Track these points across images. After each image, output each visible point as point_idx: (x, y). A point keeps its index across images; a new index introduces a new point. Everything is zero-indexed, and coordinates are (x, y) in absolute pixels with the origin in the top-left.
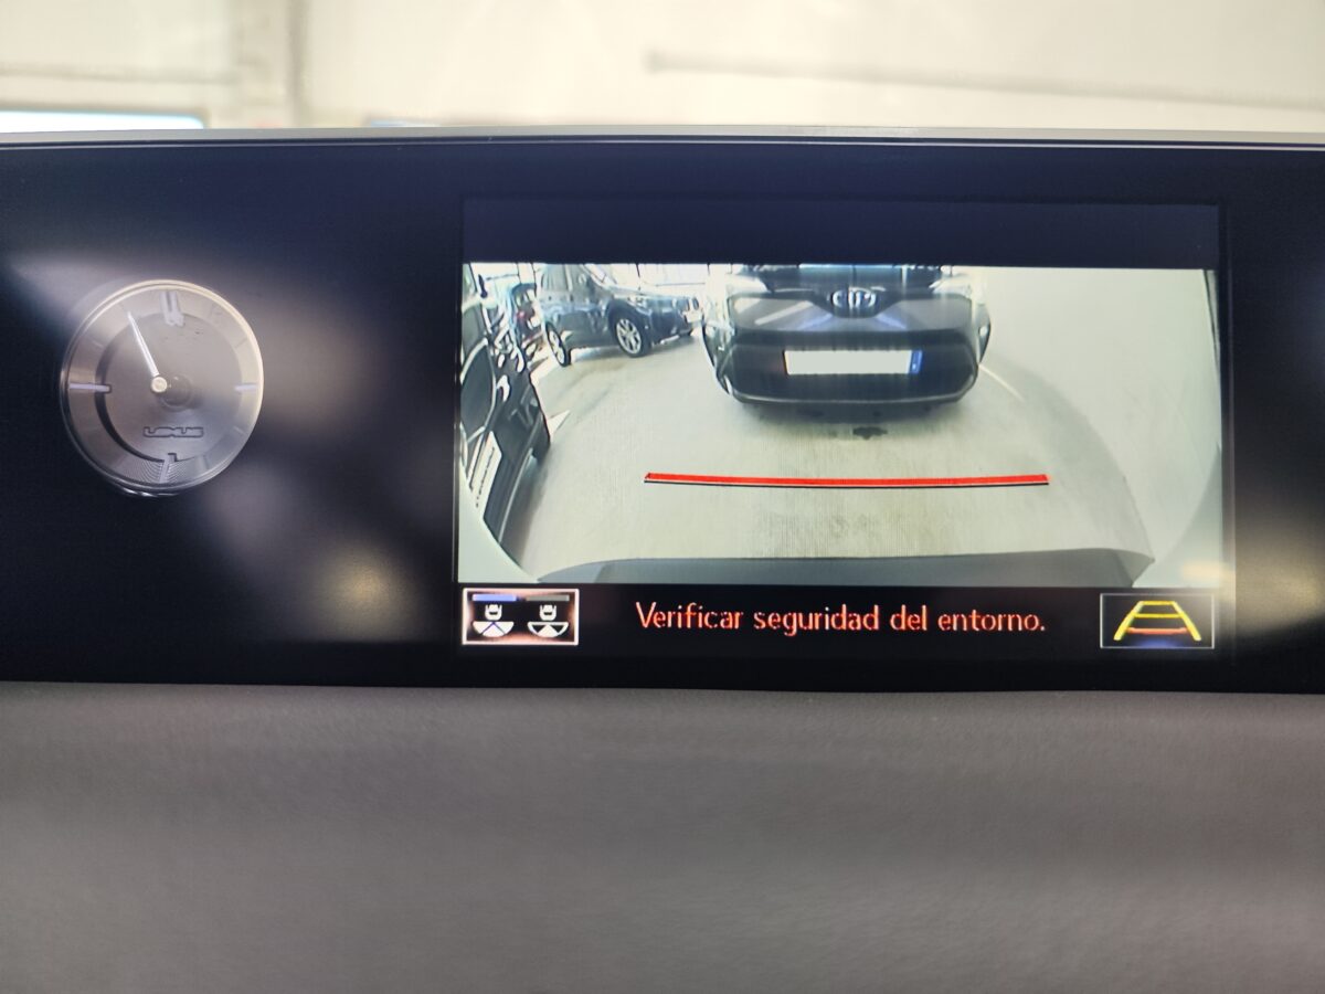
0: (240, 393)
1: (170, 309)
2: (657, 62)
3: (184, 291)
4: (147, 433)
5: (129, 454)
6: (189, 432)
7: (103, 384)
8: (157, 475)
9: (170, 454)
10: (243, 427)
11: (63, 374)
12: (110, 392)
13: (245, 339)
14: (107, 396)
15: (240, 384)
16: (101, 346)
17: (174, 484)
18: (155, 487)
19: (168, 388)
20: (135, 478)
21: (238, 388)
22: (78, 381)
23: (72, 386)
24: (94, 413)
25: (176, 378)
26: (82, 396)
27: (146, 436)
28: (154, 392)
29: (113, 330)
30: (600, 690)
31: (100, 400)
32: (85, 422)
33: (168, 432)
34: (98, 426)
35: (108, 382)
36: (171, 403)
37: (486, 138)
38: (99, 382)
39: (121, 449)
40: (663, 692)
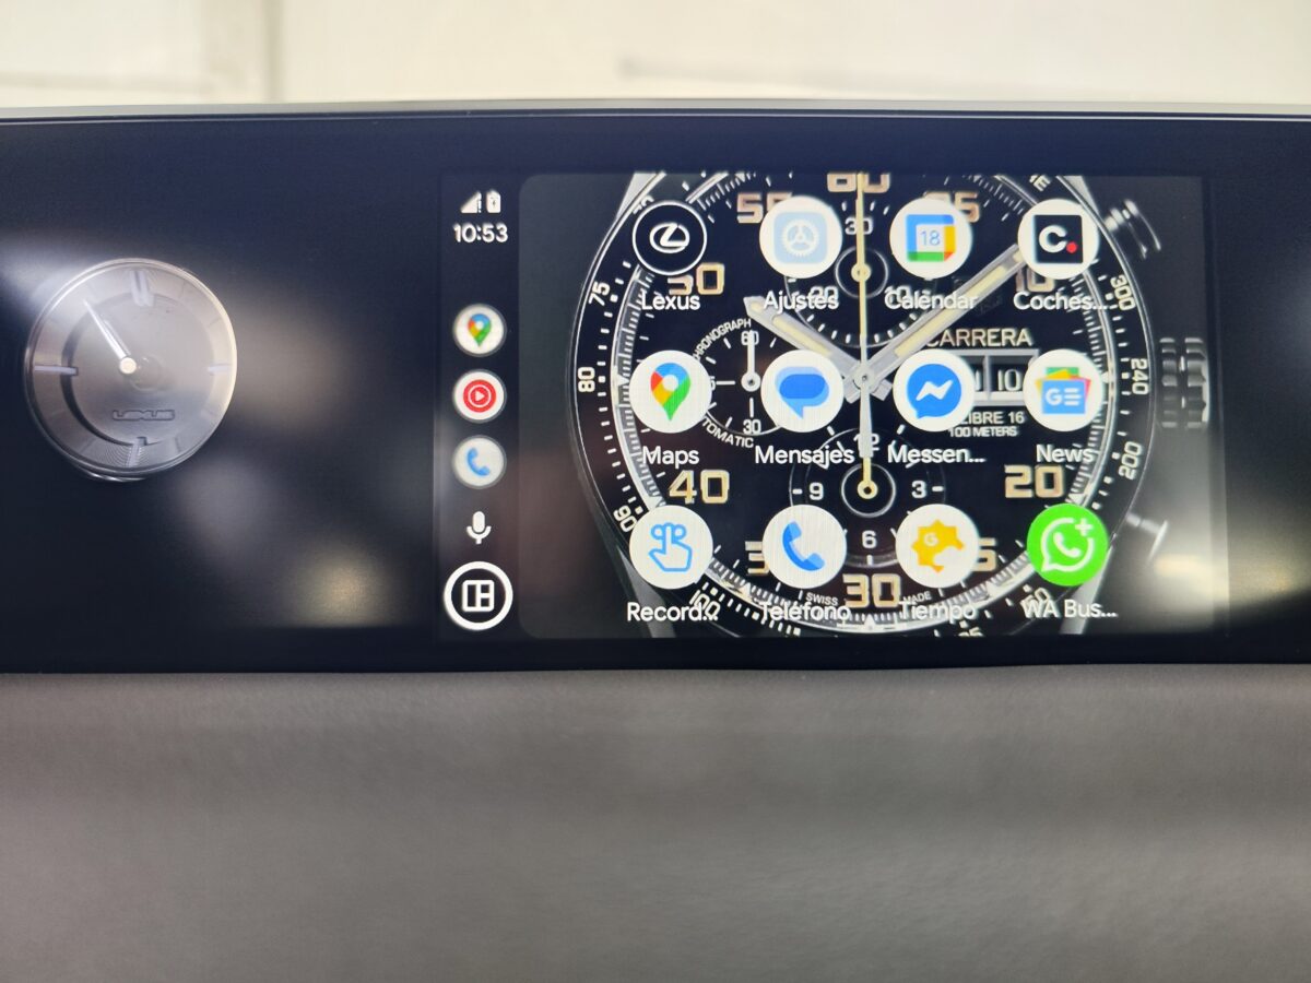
0: (211, 374)
1: (139, 289)
4: (115, 416)
5: (95, 437)
6: (161, 415)
7: (70, 366)
8: (126, 459)
9: (139, 438)
11: (28, 352)
12: (77, 374)
13: (218, 318)
14: (74, 379)
15: (214, 364)
17: (141, 468)
18: (120, 472)
19: (137, 369)
20: (101, 462)
21: (212, 369)
22: (44, 362)
23: (37, 368)
24: (60, 395)
25: (145, 359)
26: (48, 376)
27: (112, 419)
28: (122, 374)
31: (66, 382)
32: (51, 406)
33: (138, 415)
34: (64, 408)
35: (74, 365)
36: (138, 385)
38: (66, 364)
39: (88, 433)
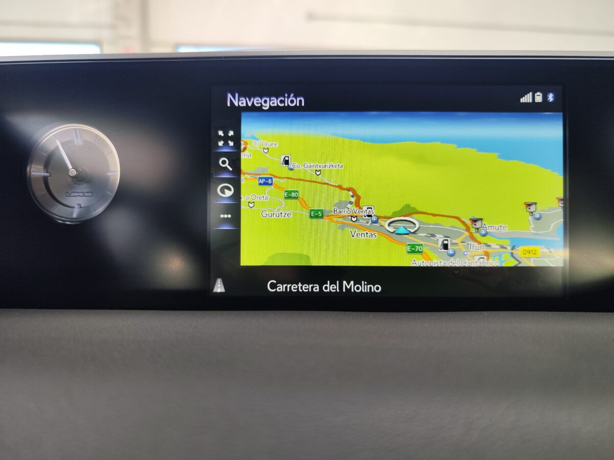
0: (109, 176)
1: (77, 138)
2: (311, 17)
3: (84, 130)
4: (67, 195)
5: (58, 204)
6: (87, 194)
7: (47, 172)
8: (72, 214)
9: (78, 204)
10: (111, 192)
11: (28, 168)
12: (50, 176)
13: (112, 151)
14: (49, 178)
15: (110, 172)
16: (45, 155)
17: (79, 218)
18: (72, 220)
19: (77, 174)
20: (62, 215)
21: (109, 174)
22: (36, 171)
23: (33, 173)
24: (43, 186)
25: (80, 169)
26: (37, 178)
27: (67, 196)
28: (70, 176)
29: (51, 148)
30: (274, 312)
31: (45, 180)
32: (39, 191)
33: (77, 194)
34: (45, 192)
35: (49, 171)
36: (78, 181)
37: (221, 57)
38: (45, 171)
39: (55, 202)
40: (304, 312)
